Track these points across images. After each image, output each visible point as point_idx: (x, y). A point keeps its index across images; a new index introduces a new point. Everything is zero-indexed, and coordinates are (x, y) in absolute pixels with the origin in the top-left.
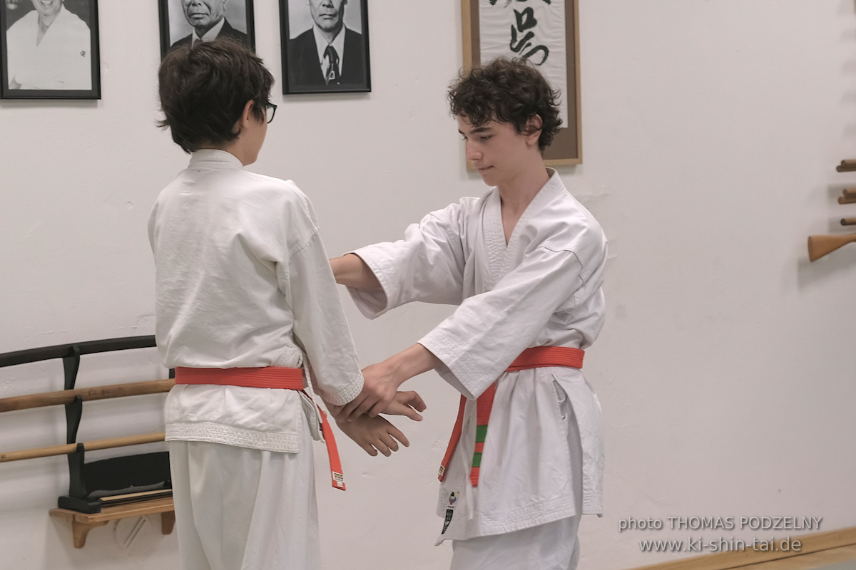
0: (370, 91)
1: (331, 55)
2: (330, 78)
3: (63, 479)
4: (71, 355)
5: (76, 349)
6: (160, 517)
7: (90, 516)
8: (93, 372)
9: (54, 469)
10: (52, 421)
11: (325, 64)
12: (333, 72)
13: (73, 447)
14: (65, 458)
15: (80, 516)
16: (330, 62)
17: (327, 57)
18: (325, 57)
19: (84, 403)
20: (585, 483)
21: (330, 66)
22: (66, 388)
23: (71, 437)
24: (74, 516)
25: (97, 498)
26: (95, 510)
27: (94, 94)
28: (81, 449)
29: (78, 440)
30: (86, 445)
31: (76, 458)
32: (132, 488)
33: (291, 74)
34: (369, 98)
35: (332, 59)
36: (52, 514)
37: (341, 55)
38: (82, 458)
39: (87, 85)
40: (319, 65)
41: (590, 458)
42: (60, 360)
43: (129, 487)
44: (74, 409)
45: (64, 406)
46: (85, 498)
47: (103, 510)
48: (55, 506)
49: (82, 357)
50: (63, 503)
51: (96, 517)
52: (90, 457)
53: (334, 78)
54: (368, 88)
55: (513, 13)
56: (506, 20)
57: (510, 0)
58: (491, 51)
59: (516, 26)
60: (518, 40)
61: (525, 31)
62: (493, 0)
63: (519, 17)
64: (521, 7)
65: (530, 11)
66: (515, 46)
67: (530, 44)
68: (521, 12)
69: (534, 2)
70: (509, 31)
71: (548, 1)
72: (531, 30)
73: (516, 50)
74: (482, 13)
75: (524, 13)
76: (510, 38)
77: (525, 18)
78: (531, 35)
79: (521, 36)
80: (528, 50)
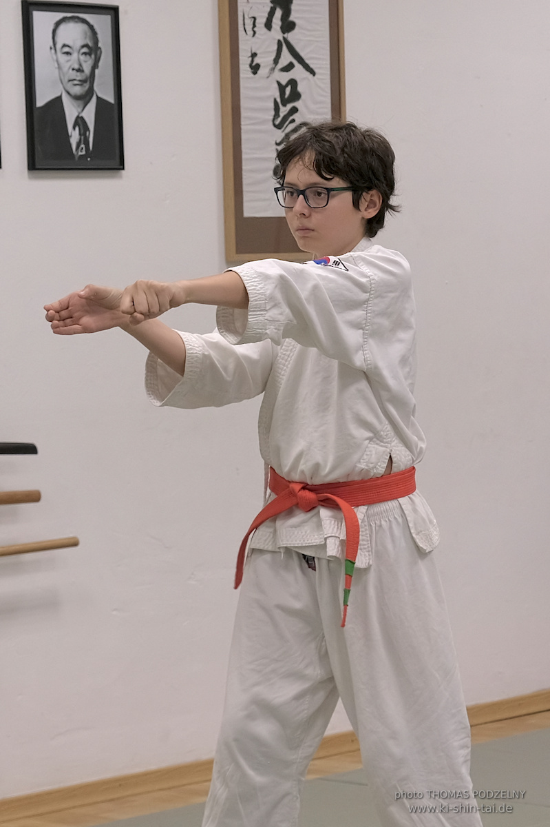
0: (123, 169)
1: (81, 127)
2: (80, 153)
11: (75, 136)
12: (83, 146)
16: (80, 134)
17: (77, 129)
18: (74, 128)
21: (80, 139)
33: (37, 148)
34: (121, 177)
35: (82, 132)
37: (91, 126)
40: (68, 137)
53: (84, 153)
54: (121, 166)
55: (276, 85)
56: (269, 93)
57: (273, 69)
58: (253, 127)
59: (279, 100)
60: (282, 115)
61: (289, 106)
62: (255, 68)
63: (282, 88)
64: (284, 78)
65: (293, 83)
66: (277, 122)
67: (293, 121)
68: (284, 83)
69: (298, 72)
70: (272, 105)
71: (313, 72)
72: (295, 104)
73: (278, 127)
74: (243, 84)
75: (287, 85)
76: (273, 113)
77: (288, 90)
78: (294, 110)
79: (284, 111)
80: (291, 127)
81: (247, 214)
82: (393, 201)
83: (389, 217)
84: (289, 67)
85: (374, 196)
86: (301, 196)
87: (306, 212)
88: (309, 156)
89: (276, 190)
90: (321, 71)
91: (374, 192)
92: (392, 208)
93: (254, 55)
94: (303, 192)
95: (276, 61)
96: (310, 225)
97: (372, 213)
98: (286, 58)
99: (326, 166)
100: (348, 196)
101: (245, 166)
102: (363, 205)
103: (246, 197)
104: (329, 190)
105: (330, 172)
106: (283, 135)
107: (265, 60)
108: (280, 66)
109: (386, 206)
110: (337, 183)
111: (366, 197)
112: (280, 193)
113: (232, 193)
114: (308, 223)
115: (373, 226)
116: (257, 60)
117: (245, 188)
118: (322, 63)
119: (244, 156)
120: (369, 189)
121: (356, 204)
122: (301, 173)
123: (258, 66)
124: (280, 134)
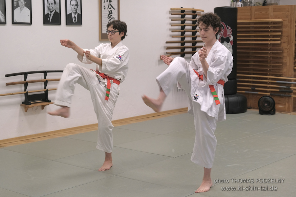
3: (23, 98)
4: (26, 74)
5: (27, 73)
6: (41, 106)
7: (30, 106)
8: (30, 77)
9: (22, 96)
10: (21, 87)
11: (74, 19)
12: (75, 21)
13: (26, 92)
14: (24, 94)
15: (27, 106)
19: (28, 84)
22: (24, 81)
23: (25, 90)
24: (26, 106)
25: (30, 102)
26: (30, 104)
27: (30, 24)
28: (27, 93)
29: (27, 90)
30: (28, 92)
31: (26, 94)
32: (37, 100)
33: (67, 21)
34: (81, 26)
36: (21, 105)
37: (77, 18)
38: (28, 94)
39: (29, 22)
40: (73, 20)
42: (23, 75)
43: (36, 100)
44: (26, 85)
45: (24, 84)
46: (28, 102)
47: (32, 104)
48: (21, 104)
49: (28, 75)
50: (23, 103)
51: (31, 106)
52: (29, 94)
53: (75, 22)
54: (81, 24)
55: (108, 11)
56: (107, 13)
57: (108, 9)
58: (104, 18)
61: (110, 15)
64: (110, 10)
69: (112, 9)
74: (103, 11)
76: (108, 16)
77: (110, 12)
80: (111, 18)
81: (103, 33)
82: (126, 34)
83: (126, 37)
84: (110, 8)
85: (123, 33)
86: (110, 32)
87: (111, 35)
88: (112, 26)
89: (106, 31)
90: (116, 9)
91: (123, 32)
92: (126, 35)
93: (104, 6)
94: (111, 32)
95: (108, 7)
96: (112, 37)
97: (122, 36)
99: (115, 27)
100: (118, 33)
101: (103, 25)
102: (121, 34)
103: (103, 30)
104: (115, 31)
105: (115, 28)
107: (106, 7)
109: (125, 35)
110: (116, 30)
111: (122, 33)
112: (107, 32)
113: (100, 29)
114: (111, 37)
115: (123, 38)
117: (103, 28)
119: (103, 23)
120: (122, 31)
121: (120, 34)
122: (111, 29)
124: (109, 19)
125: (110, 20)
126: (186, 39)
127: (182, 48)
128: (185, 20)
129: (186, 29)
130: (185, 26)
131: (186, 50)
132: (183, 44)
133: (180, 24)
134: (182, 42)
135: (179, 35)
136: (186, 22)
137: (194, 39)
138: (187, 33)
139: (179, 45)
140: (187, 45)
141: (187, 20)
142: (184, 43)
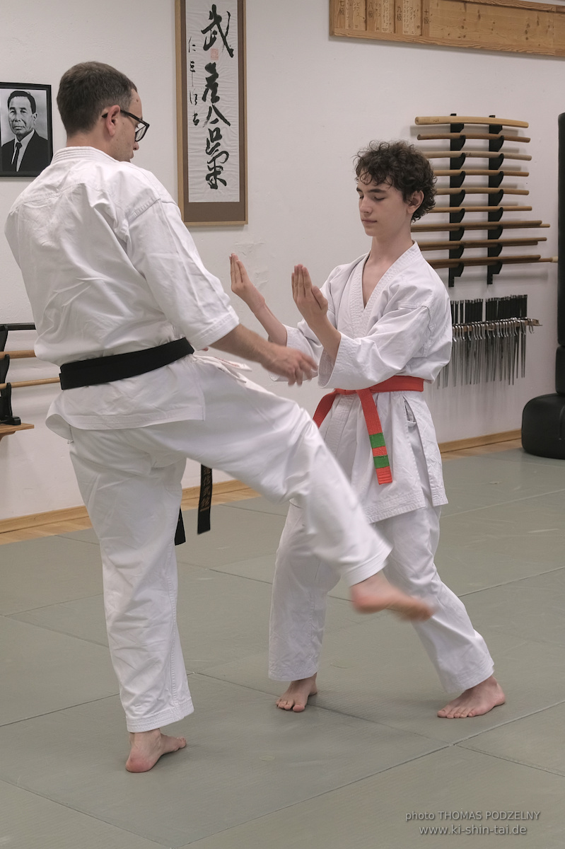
20: (432, 482)
41: (433, 462)
55: (208, 131)
56: (204, 135)
57: (206, 122)
58: (195, 154)
59: (209, 139)
60: (211, 147)
61: (215, 142)
62: (196, 122)
63: (211, 133)
64: (213, 127)
65: (218, 130)
66: (208, 151)
67: (218, 150)
68: (213, 130)
69: (221, 124)
70: (206, 142)
71: (229, 124)
72: (219, 141)
73: (209, 154)
74: (189, 130)
75: (214, 131)
76: (206, 146)
77: (215, 133)
78: (218, 145)
79: (212, 145)
80: (217, 153)
81: (191, 200)
84: (216, 121)
90: (234, 123)
93: (196, 115)
95: (208, 118)
98: (214, 116)
101: (190, 175)
103: (190, 191)
106: (212, 158)
107: (202, 117)
108: (210, 121)
113: (182, 190)
116: (197, 118)
117: (189, 187)
118: (234, 120)
119: (189, 170)
123: (198, 121)
124: (210, 158)
125: (214, 159)
126: (468, 218)
127: (453, 248)
128: (463, 157)
129: (466, 186)
130: (463, 175)
131: (468, 254)
132: (456, 234)
133: (446, 168)
134: (456, 227)
135: (445, 206)
136: (468, 161)
137: (495, 215)
138: (469, 198)
139: (444, 237)
140: (468, 236)
141: (471, 156)
142: (462, 230)
